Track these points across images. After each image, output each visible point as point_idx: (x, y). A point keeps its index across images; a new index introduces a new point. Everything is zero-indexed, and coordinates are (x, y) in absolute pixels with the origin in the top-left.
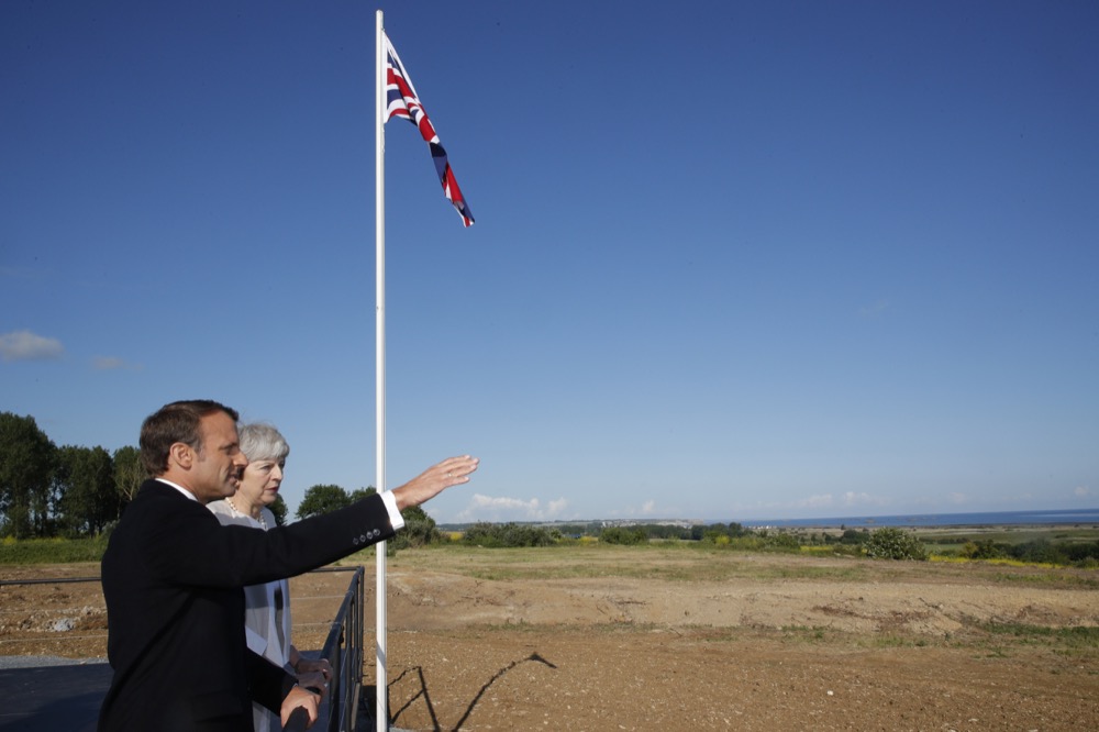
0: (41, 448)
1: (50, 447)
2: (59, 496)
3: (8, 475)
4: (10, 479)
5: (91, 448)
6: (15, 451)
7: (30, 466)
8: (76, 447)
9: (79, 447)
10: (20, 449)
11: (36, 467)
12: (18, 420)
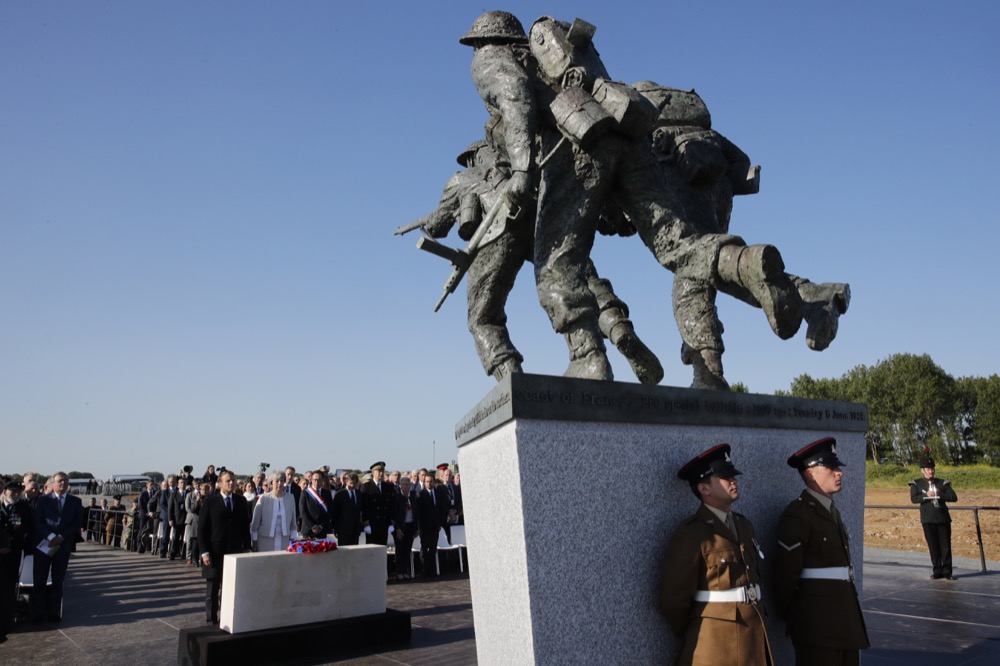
0: (943, 381)
1: (949, 380)
2: (965, 424)
3: (921, 409)
4: (923, 413)
5: (988, 378)
6: (922, 387)
7: (937, 400)
8: (972, 377)
9: (975, 377)
10: (925, 385)
11: (943, 400)
12: (917, 360)
